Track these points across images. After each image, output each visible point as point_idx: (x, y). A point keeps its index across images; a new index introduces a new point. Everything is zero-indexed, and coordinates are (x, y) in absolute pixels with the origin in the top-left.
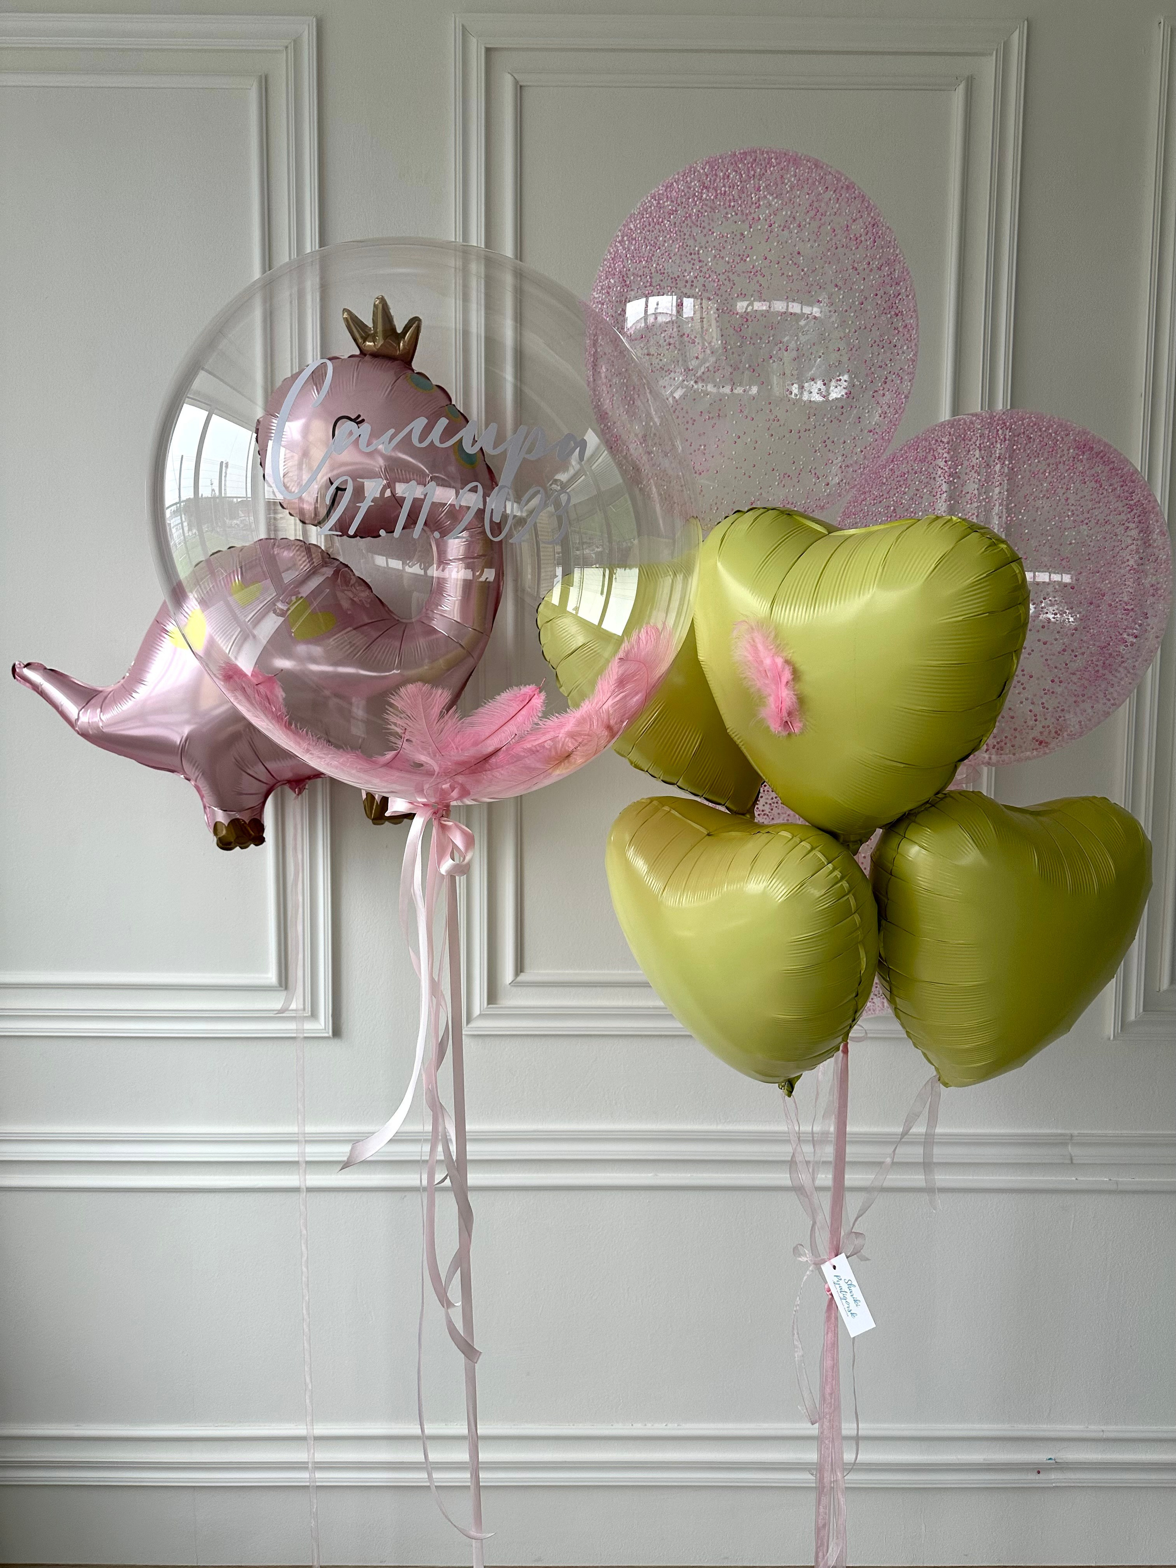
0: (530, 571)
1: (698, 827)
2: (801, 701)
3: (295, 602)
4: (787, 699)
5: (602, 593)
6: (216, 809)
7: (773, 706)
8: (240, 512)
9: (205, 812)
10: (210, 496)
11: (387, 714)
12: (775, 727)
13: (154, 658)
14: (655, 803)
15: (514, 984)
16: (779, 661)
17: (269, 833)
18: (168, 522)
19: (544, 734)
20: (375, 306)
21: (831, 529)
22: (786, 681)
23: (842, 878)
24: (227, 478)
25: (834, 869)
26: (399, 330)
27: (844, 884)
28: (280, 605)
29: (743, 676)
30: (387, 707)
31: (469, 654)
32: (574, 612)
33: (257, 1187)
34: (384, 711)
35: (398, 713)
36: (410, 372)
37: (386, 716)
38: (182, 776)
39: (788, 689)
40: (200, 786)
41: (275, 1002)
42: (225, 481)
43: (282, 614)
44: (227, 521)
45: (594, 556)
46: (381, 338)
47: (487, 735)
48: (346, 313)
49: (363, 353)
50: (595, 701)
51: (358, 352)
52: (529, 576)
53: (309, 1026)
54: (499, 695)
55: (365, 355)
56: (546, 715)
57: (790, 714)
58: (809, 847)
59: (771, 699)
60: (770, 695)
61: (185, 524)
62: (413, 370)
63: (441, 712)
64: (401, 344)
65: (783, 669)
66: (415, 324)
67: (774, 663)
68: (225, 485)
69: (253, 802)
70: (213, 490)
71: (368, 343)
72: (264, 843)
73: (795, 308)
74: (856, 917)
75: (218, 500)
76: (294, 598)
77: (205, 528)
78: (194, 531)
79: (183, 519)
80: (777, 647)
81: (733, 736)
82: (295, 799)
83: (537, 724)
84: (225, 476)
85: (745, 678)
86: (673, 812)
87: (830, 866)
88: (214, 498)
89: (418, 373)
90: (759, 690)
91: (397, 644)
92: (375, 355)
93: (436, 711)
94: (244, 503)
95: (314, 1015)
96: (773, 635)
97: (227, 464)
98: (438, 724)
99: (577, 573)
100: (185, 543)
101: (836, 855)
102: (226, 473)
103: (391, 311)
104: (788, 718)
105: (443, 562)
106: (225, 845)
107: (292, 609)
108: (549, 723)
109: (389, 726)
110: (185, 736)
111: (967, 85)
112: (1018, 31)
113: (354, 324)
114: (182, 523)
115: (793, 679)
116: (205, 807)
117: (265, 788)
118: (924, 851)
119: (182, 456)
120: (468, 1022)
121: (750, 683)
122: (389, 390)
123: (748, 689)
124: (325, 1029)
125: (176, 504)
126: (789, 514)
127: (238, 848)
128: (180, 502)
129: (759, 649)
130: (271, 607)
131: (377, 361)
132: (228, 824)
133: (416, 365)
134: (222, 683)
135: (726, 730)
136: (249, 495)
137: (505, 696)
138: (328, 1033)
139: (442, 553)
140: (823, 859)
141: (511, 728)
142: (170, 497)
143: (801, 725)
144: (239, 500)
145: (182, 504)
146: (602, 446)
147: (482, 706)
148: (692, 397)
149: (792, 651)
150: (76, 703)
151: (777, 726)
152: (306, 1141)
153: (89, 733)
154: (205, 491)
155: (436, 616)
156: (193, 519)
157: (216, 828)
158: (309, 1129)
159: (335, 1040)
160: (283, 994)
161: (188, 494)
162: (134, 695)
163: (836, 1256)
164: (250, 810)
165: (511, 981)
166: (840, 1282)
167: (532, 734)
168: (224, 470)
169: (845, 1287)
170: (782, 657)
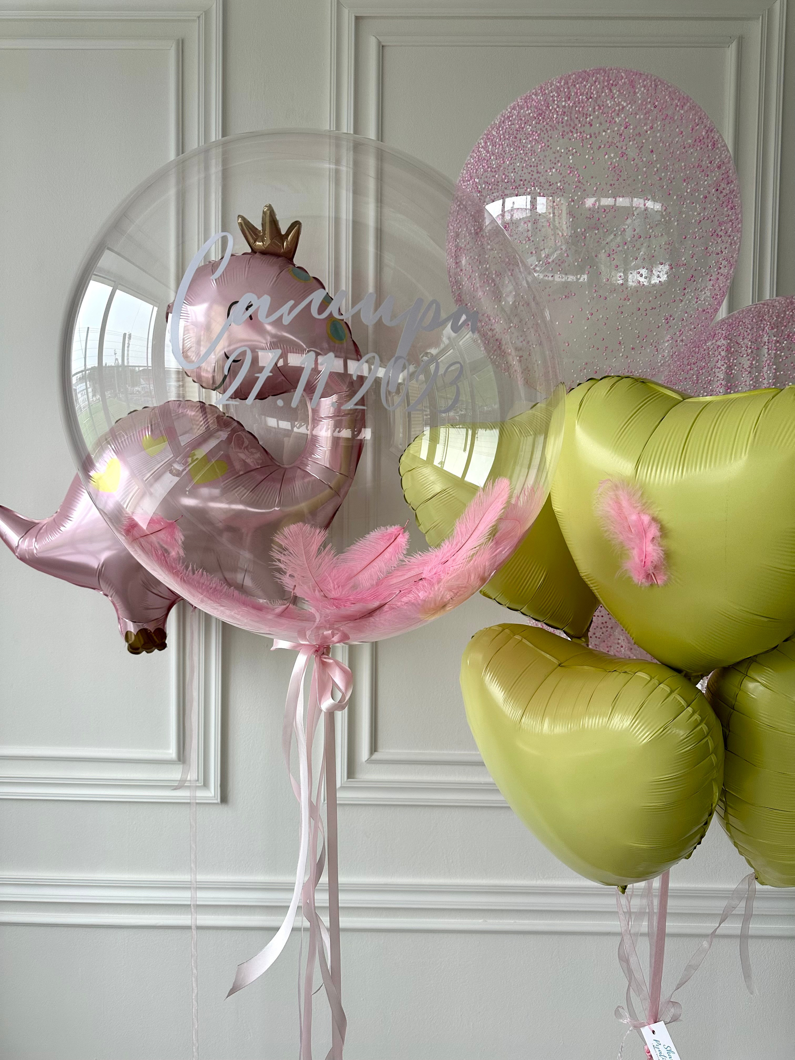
0: (401, 430)
1: (548, 656)
2: (668, 556)
3: (191, 464)
4: (653, 554)
5: (465, 450)
6: (127, 620)
7: (637, 560)
8: (142, 380)
9: (119, 622)
10: (113, 364)
11: (273, 551)
12: (638, 578)
13: (78, 498)
14: (507, 631)
15: (369, 761)
16: (646, 519)
18: (74, 387)
19: (409, 570)
20: (264, 212)
21: (685, 396)
22: (652, 537)
23: (701, 721)
24: (130, 349)
25: (694, 712)
26: (283, 232)
27: (703, 727)
28: (177, 467)
29: (605, 529)
30: (272, 544)
31: (336, 493)
32: (440, 466)
33: (158, 925)
34: (270, 548)
35: (280, 550)
36: (291, 266)
37: (272, 554)
38: (102, 592)
39: (655, 545)
40: (115, 602)
41: (175, 774)
42: (128, 351)
43: (178, 474)
44: (129, 388)
45: (458, 418)
46: (269, 239)
47: (359, 569)
48: (240, 219)
49: (254, 251)
50: (455, 543)
51: (249, 250)
52: (401, 435)
53: (201, 794)
54: (369, 534)
55: (255, 253)
56: (410, 553)
57: (655, 567)
58: (668, 690)
59: (635, 552)
60: (634, 548)
61: (90, 390)
62: (294, 265)
63: (319, 549)
64: (285, 244)
65: (650, 525)
66: (296, 225)
67: (640, 520)
68: (128, 355)
69: (158, 614)
70: (116, 359)
71: (257, 243)
72: (167, 648)
74: (713, 757)
75: (120, 369)
77: (108, 394)
78: (98, 396)
79: (88, 386)
80: (644, 505)
82: (192, 612)
83: (403, 561)
84: (128, 347)
85: (606, 531)
86: (524, 641)
87: (690, 709)
88: (117, 366)
89: (297, 267)
90: (622, 543)
91: (278, 486)
92: (264, 253)
93: (314, 548)
94: (145, 371)
95: (206, 785)
96: (638, 495)
97: (130, 335)
98: (317, 560)
99: (442, 431)
100: (89, 407)
101: (693, 697)
102: (129, 344)
103: (277, 217)
104: (653, 571)
105: (316, 420)
106: (134, 649)
107: (187, 469)
108: (413, 560)
109: (274, 563)
110: (101, 563)
111: (738, 43)
113: (247, 228)
114: (87, 389)
115: (661, 536)
116: (119, 618)
117: (168, 603)
118: (761, 687)
119: (88, 328)
121: (611, 536)
122: (274, 280)
123: (609, 541)
124: (215, 797)
125: (82, 371)
126: (644, 382)
127: (145, 652)
128: (85, 370)
129: (624, 505)
130: (168, 467)
131: (264, 257)
132: (137, 634)
133: (297, 261)
135: (579, 573)
136: (150, 364)
137: (374, 535)
138: (217, 799)
139: (315, 411)
140: (683, 702)
141: (380, 564)
142: (76, 365)
143: (665, 578)
144: (141, 369)
145: (87, 372)
147: (354, 544)
149: (659, 509)
150: (17, 533)
151: (641, 577)
152: (197, 888)
153: (26, 557)
154: (108, 360)
155: (310, 462)
156: (97, 386)
157: (127, 636)
158: (200, 878)
159: (223, 805)
160: (181, 766)
161: (93, 362)
162: (62, 528)
163: (655, 1022)
164: (155, 621)
165: (366, 759)
166: (660, 1047)
167: (398, 570)
168: (127, 342)
169: (664, 1052)
170: (649, 515)
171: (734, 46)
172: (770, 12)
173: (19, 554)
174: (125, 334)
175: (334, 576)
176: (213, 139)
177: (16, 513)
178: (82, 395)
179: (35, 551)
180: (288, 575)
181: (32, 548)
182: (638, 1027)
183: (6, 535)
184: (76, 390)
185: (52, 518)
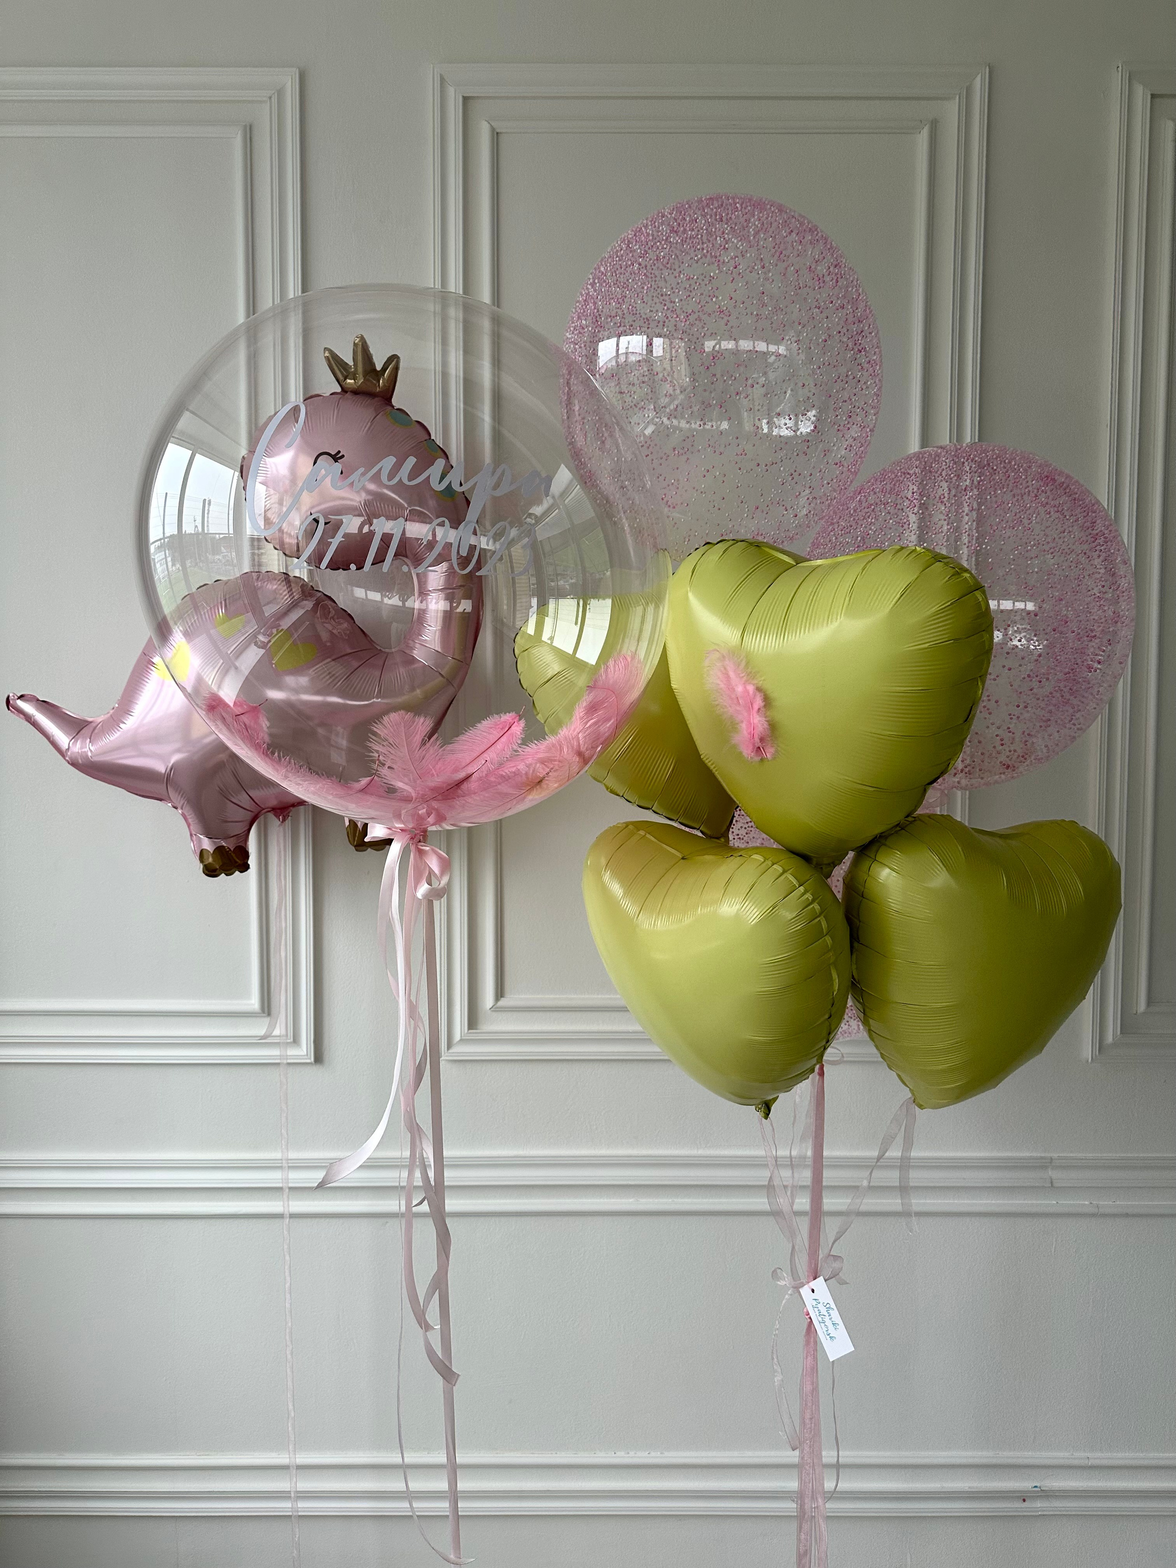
0: (505, 602)
1: (673, 851)
2: (773, 726)
3: (276, 635)
4: (759, 725)
5: (576, 623)
6: (201, 836)
7: (745, 732)
8: (222, 548)
9: (191, 839)
10: (193, 532)
11: (371, 742)
12: (747, 752)
13: (140, 689)
14: (631, 827)
15: (494, 1009)
16: (751, 688)
17: (252, 861)
18: (153, 557)
19: (522, 761)
20: (355, 345)
21: (799, 560)
22: (757, 708)
23: (813, 901)
24: (210, 516)
25: (806, 892)
26: (379, 368)
27: (816, 906)
28: (261, 638)
29: (716, 703)
30: (369, 735)
31: (449, 682)
32: (549, 642)
33: (239, 1213)
34: (367, 739)
35: (380, 741)
36: (389, 408)
37: (369, 744)
38: (169, 804)
39: (760, 717)
40: (186, 814)
41: (259, 1028)
42: (208, 517)
43: (263, 646)
44: (210, 557)
45: (568, 587)
46: (361, 376)
47: (468, 761)
48: (327, 352)
49: (344, 390)
50: (573, 729)
51: (339, 390)
52: (505, 607)
53: (292, 1052)
54: (480, 722)
55: (346, 392)
56: (525, 742)
57: (762, 740)
58: (780, 870)
59: (744, 725)
60: (742, 722)
62: (393, 407)
63: (423, 739)
64: (381, 381)
65: (755, 695)
66: (393, 362)
67: (746, 691)
68: (208, 521)
69: (237, 830)
70: (196, 527)
71: (348, 381)
72: (249, 870)
73: (761, 346)
74: (828, 939)
75: (200, 537)
76: (275, 631)
77: (188, 563)
78: (178, 566)
79: (167, 555)
80: (749, 675)
81: (707, 762)
82: (279, 826)
83: (516, 751)
84: (208, 513)
85: (718, 705)
86: (648, 836)
87: (802, 889)
88: (197, 534)
89: (398, 409)
90: (732, 716)
91: (378, 673)
92: (356, 392)
93: (418, 738)
94: (226, 539)
95: (296, 1041)
96: (743, 664)
97: (210, 501)
98: (420, 751)
99: (552, 603)
100: (169, 578)
101: (808, 877)
102: (208, 510)
103: (370, 349)
104: (760, 744)
105: (423, 594)
106: (211, 872)
107: (273, 641)
108: (528, 749)
109: (372, 754)
110: (170, 765)
111: (932, 128)
112: (979, 78)
113: (335, 363)
114: (166, 557)
115: (765, 706)
116: (191, 835)
117: (249, 816)
118: (894, 874)
119: (166, 493)
120: (449, 1047)
121: (722, 710)
122: (368, 426)
123: (720, 715)
124: (307, 1055)
125: (160, 540)
126: (758, 545)
127: (223, 874)
128: (164, 538)
129: (731, 677)
130: (252, 639)
131: (356, 398)
132: (214, 852)
133: (396, 401)
134: (204, 713)
135: (700, 756)
136: (231, 531)
137: (486, 723)
138: (310, 1059)
139: (422, 583)
140: (795, 882)
141: (491, 755)
142: (155, 533)
143: (772, 750)
144: (222, 536)
145: (166, 540)
146: (575, 481)
147: (464, 734)
148: (663, 432)
149: (763, 678)
150: (66, 733)
151: (749, 752)
152: (289, 1167)
153: (78, 760)
154: (188, 528)
155: (417, 646)
156: (177, 554)
157: (202, 855)
158: (292, 1155)
159: (318, 1066)
160: (267, 1020)
161: (172, 530)
162: (122, 725)
163: (815, 1279)
164: (235, 838)
165: (491, 1006)
166: (819, 1306)
167: (511, 760)
168: (206, 508)
169: (824, 1311)
170: (754, 685)
171: (925, 132)
172: (969, 91)
173: (70, 758)
174: (205, 500)
175: (440, 768)
176: (291, 296)
177: (64, 710)
178: (161, 565)
179: (90, 754)
180: (386, 767)
181: (86, 750)
182: (797, 1288)
183: (53, 736)
184: (154, 559)
185: (109, 715)
